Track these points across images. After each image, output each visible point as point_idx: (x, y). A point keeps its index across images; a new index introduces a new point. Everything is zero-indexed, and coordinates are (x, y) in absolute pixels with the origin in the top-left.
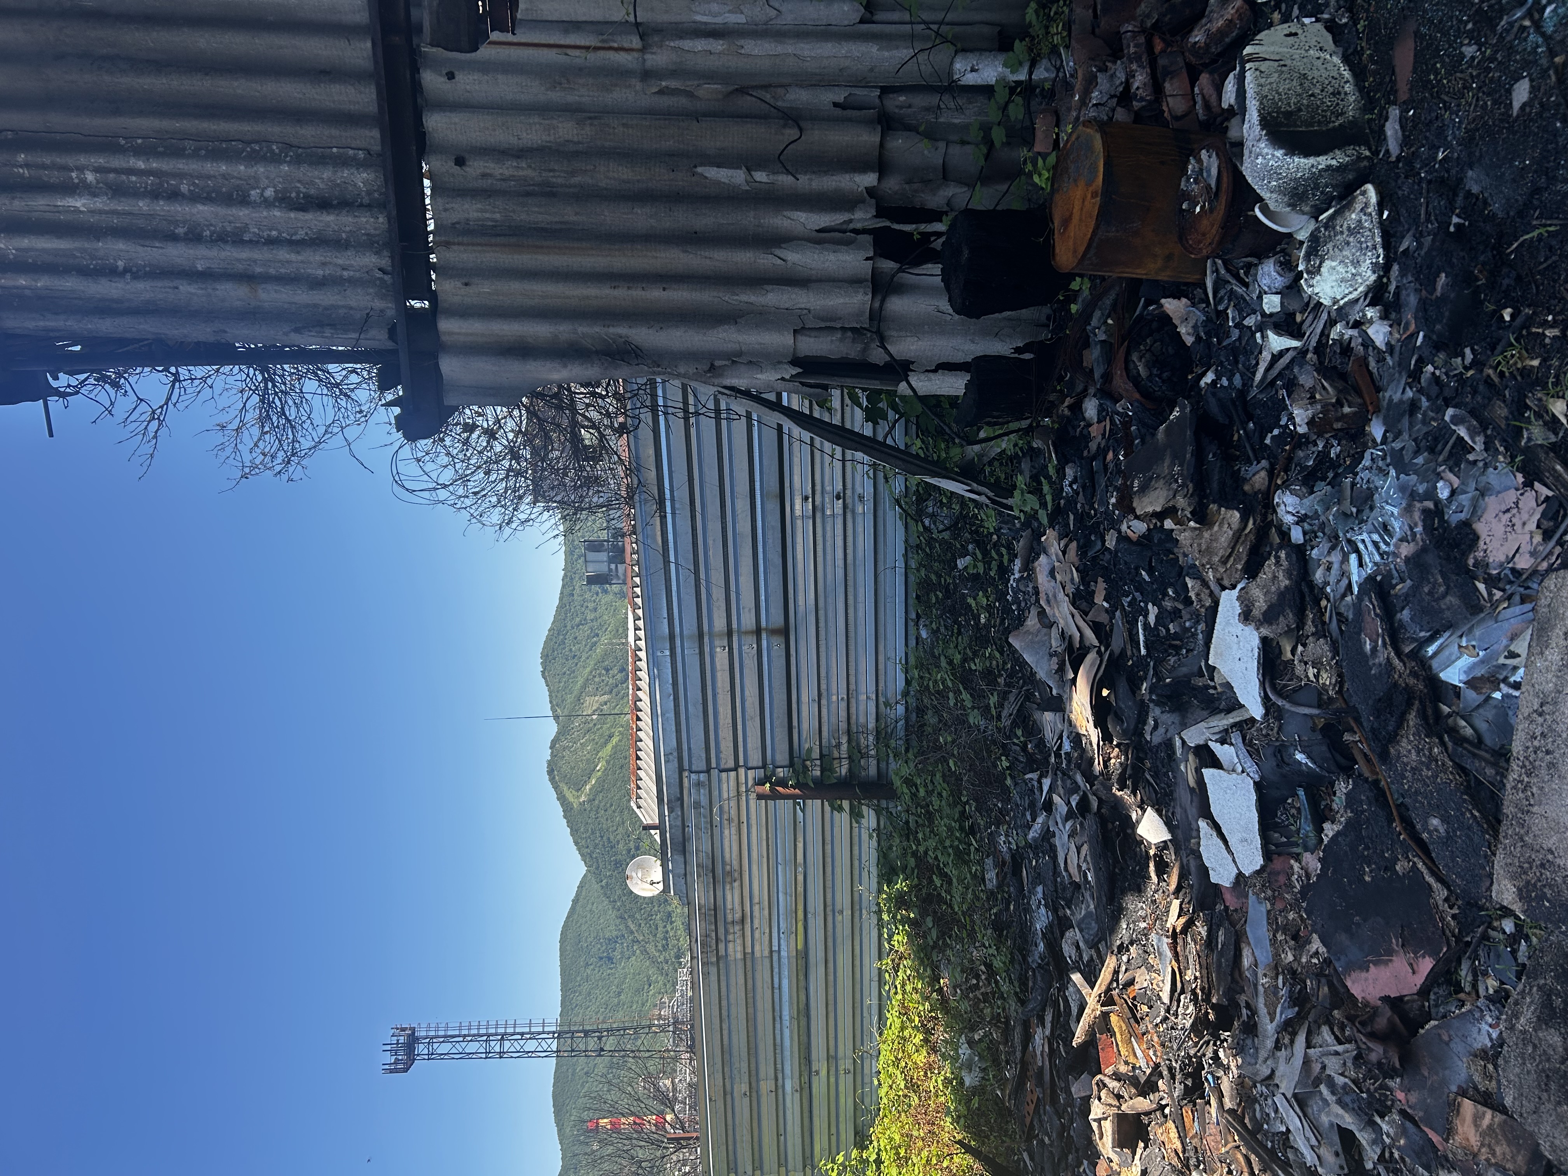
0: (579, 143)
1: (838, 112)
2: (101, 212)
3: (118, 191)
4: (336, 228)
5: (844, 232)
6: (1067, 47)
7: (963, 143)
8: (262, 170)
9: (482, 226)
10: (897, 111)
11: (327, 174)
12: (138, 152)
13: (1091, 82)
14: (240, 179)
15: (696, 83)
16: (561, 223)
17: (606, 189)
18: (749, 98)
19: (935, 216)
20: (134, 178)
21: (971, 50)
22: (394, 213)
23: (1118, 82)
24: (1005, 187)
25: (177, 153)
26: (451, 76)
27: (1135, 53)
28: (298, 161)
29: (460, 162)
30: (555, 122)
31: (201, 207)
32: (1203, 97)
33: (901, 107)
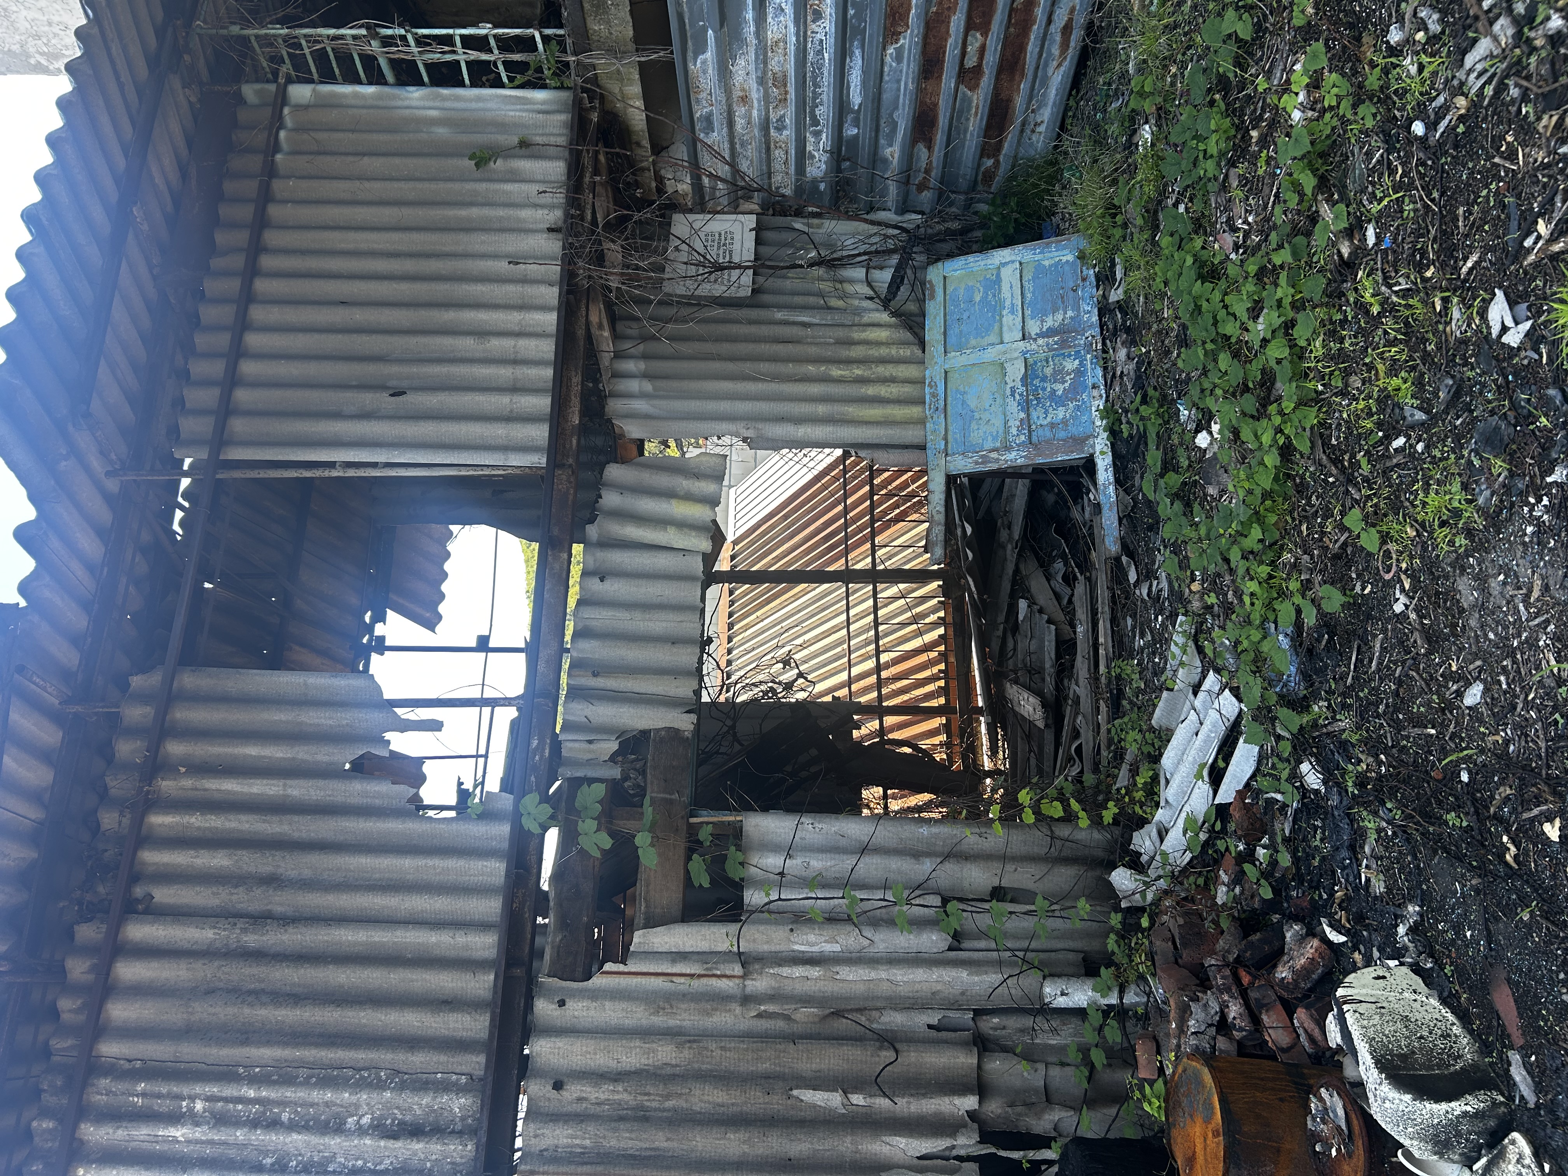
0: (677, 1066)
1: (933, 1033)
2: (197, 1142)
3: (221, 1120)
4: (422, 1156)
5: (947, 1159)
6: (1154, 975)
7: (1063, 1064)
8: (365, 1097)
9: (571, 1153)
10: (991, 1032)
11: (426, 1100)
12: (254, 1081)
13: (1184, 1012)
14: (342, 1106)
15: (793, 1006)
16: (651, 1149)
17: (700, 1113)
18: (844, 1020)
19: (1044, 1142)
20: (240, 1107)
21: (1059, 976)
22: (484, 1140)
23: (1213, 1012)
24: (1113, 1111)
25: (289, 1081)
26: (562, 1003)
27: (1224, 984)
28: (402, 1087)
29: (558, 1086)
30: (654, 1045)
31: (295, 1136)
32: (1306, 1031)
33: (995, 1029)
